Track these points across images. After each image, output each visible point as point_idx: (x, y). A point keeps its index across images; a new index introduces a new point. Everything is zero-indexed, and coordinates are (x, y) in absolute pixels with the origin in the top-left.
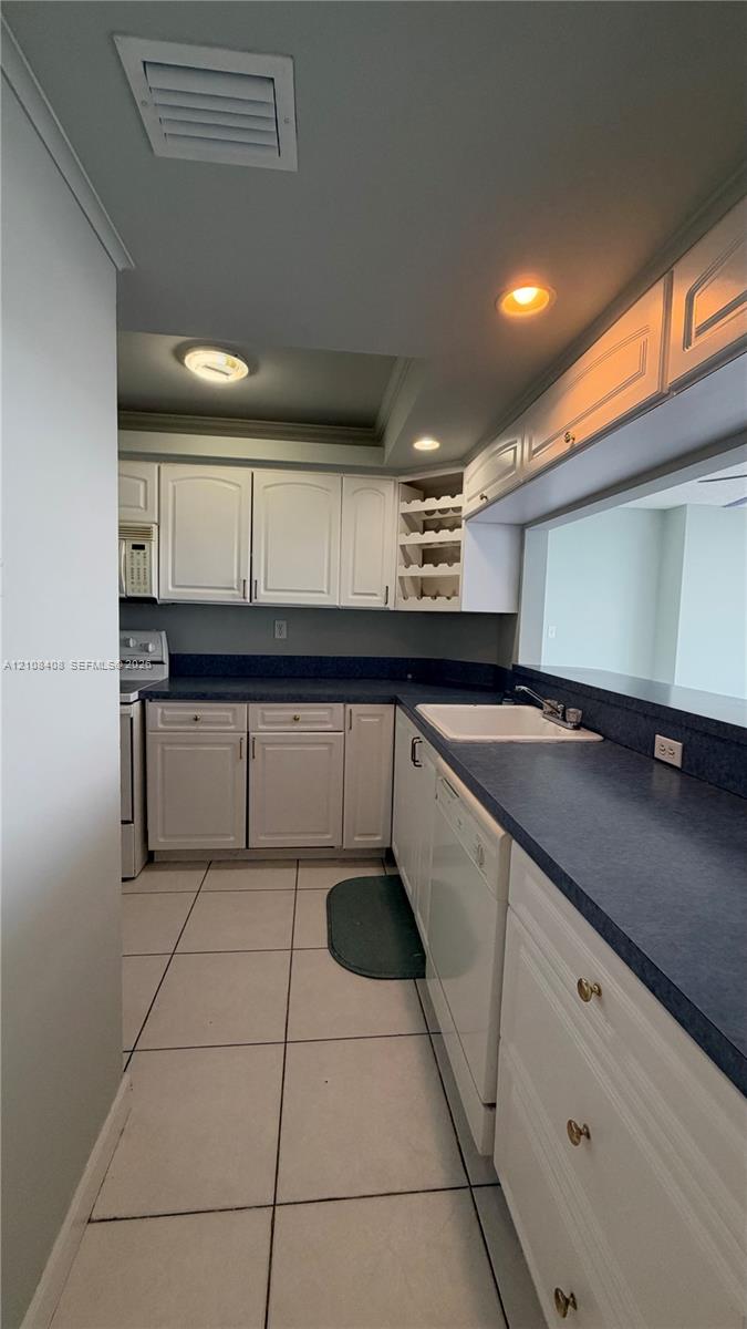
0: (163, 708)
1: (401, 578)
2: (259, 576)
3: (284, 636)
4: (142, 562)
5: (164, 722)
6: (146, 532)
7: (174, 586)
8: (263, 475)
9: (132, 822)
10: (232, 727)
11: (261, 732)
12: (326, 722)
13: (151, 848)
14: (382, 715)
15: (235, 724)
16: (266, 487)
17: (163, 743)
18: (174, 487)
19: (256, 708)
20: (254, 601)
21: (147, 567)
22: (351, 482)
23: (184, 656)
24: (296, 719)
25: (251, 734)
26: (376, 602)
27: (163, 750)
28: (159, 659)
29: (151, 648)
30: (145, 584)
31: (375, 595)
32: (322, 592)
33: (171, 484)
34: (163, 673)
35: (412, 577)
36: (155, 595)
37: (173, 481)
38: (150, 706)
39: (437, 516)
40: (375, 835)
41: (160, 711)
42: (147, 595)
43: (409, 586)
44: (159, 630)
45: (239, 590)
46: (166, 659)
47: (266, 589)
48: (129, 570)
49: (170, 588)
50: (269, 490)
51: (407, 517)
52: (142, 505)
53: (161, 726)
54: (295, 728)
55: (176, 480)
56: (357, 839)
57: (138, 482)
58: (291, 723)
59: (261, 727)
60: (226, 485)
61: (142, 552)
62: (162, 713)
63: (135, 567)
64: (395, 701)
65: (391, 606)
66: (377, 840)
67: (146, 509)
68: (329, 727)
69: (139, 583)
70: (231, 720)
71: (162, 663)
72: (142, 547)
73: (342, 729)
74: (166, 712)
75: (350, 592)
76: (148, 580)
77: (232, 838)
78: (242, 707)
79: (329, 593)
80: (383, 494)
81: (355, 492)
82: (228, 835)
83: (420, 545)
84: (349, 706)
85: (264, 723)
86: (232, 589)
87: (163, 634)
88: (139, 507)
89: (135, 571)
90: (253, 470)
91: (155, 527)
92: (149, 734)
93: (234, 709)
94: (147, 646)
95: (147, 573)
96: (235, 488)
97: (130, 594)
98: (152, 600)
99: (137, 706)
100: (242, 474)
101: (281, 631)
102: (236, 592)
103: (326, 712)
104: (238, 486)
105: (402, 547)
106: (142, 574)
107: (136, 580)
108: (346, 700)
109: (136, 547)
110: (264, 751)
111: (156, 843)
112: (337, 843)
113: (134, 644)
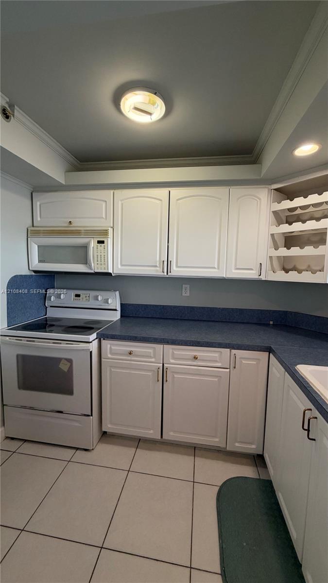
0: (110, 344)
1: (271, 257)
2: (173, 258)
3: (188, 294)
4: (102, 252)
5: (111, 353)
6: (105, 233)
7: (122, 265)
8: (176, 192)
9: (92, 415)
10: (153, 360)
11: (172, 364)
12: (216, 361)
13: (104, 430)
14: (259, 359)
15: (155, 357)
16: (178, 200)
17: (110, 366)
18: (122, 204)
19: (169, 348)
20: (169, 274)
21: (106, 254)
22: (236, 191)
23: (130, 305)
24: (195, 358)
25: (165, 365)
26: (252, 275)
27: (111, 370)
28: (114, 308)
29: (110, 301)
30: (104, 264)
31: (252, 269)
32: (215, 268)
33: (120, 203)
34: (116, 316)
35: (278, 257)
36: (110, 271)
37: (121, 201)
38: (103, 342)
39: (299, 211)
40: (252, 444)
41: (109, 346)
42: (105, 271)
43: (276, 263)
44: (115, 291)
45: (160, 267)
46: (119, 308)
47: (177, 266)
48: (95, 256)
49: (120, 267)
50: (179, 201)
51: (275, 213)
52: (104, 217)
53: (109, 356)
54: (195, 363)
55: (123, 200)
56: (237, 444)
57: (102, 202)
58: (192, 361)
59: (172, 361)
60: (149, 199)
61: (103, 245)
62: (111, 347)
63: (99, 254)
64: (269, 350)
65: (263, 278)
66: (252, 448)
67: (106, 219)
68: (219, 365)
69: (101, 264)
70: (152, 355)
71: (116, 310)
72: (103, 242)
73: (228, 367)
74: (113, 348)
75: (233, 267)
76: (106, 262)
77: (152, 432)
78: (159, 347)
79: (218, 268)
80: (260, 199)
81: (238, 199)
82: (150, 429)
83: (284, 233)
84: (234, 351)
85: (174, 358)
86: (156, 266)
87: (117, 293)
88: (103, 218)
89: (99, 257)
90: (170, 189)
91: (110, 230)
92: (103, 360)
93: (154, 348)
94: (108, 299)
95: (106, 258)
96: (158, 202)
97: (96, 271)
98: (109, 274)
99: (95, 343)
100: (163, 192)
101: (186, 292)
102: (158, 269)
103: (216, 355)
104: (161, 200)
105: (272, 235)
106: (103, 258)
107: (99, 262)
108: (231, 347)
109: (99, 242)
110: (174, 377)
111: (108, 427)
112: (223, 445)
113: (100, 298)
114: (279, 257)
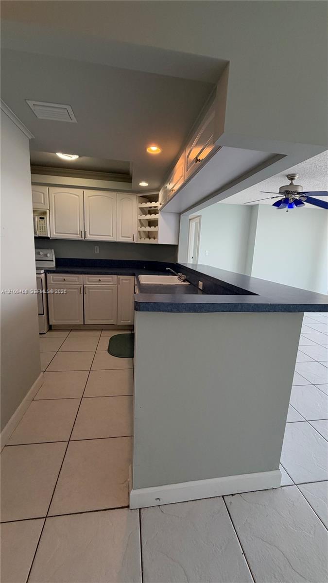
0: (53, 276)
1: (139, 231)
2: (87, 230)
3: (98, 252)
5: (53, 281)
6: (45, 213)
7: (56, 233)
8: (86, 191)
9: (43, 314)
10: (78, 283)
11: (88, 284)
12: (110, 282)
13: (50, 324)
14: (130, 280)
16: (89, 197)
17: (53, 288)
18: (55, 196)
19: (86, 276)
20: (85, 239)
21: (46, 225)
22: (120, 195)
23: (61, 259)
24: (100, 280)
25: (84, 285)
26: (130, 240)
28: (51, 259)
29: (48, 255)
30: (45, 232)
31: (129, 237)
32: (110, 236)
33: (53, 195)
34: (53, 264)
36: (49, 236)
37: (54, 194)
38: (48, 275)
39: (151, 209)
40: (129, 320)
42: (46, 236)
43: (142, 235)
44: (51, 249)
46: (54, 260)
47: (90, 235)
48: (38, 227)
49: (54, 233)
51: (141, 209)
52: (43, 202)
53: (52, 282)
54: (100, 283)
56: (122, 322)
57: (41, 194)
58: (98, 282)
59: (88, 283)
60: (74, 196)
61: (43, 220)
62: (53, 278)
63: (43, 226)
64: (135, 275)
65: (135, 242)
66: (129, 322)
67: (44, 204)
68: (112, 283)
69: (43, 232)
70: (77, 281)
71: (52, 261)
72: (43, 218)
73: (116, 284)
74: (54, 278)
75: (120, 236)
76: (46, 230)
77: (79, 321)
78: (81, 276)
79: (113, 236)
80: (132, 200)
81: (122, 199)
82: (77, 320)
83: (147, 219)
84: (119, 276)
85: (89, 282)
86: (77, 234)
87: (53, 250)
88: (42, 203)
89: (41, 227)
91: (48, 211)
92: (48, 285)
93: (78, 277)
94: (47, 254)
95: (46, 228)
96: (77, 197)
97: (40, 235)
98: (48, 238)
99: (43, 275)
100: (80, 192)
101: (97, 250)
102: (79, 236)
103: (110, 278)
104: (78, 196)
105: (140, 220)
106: (44, 228)
107: (41, 230)
108: (117, 274)
109: (41, 218)
110: (89, 291)
111: (53, 322)
112: (115, 323)
113: (41, 253)
114: (144, 232)
